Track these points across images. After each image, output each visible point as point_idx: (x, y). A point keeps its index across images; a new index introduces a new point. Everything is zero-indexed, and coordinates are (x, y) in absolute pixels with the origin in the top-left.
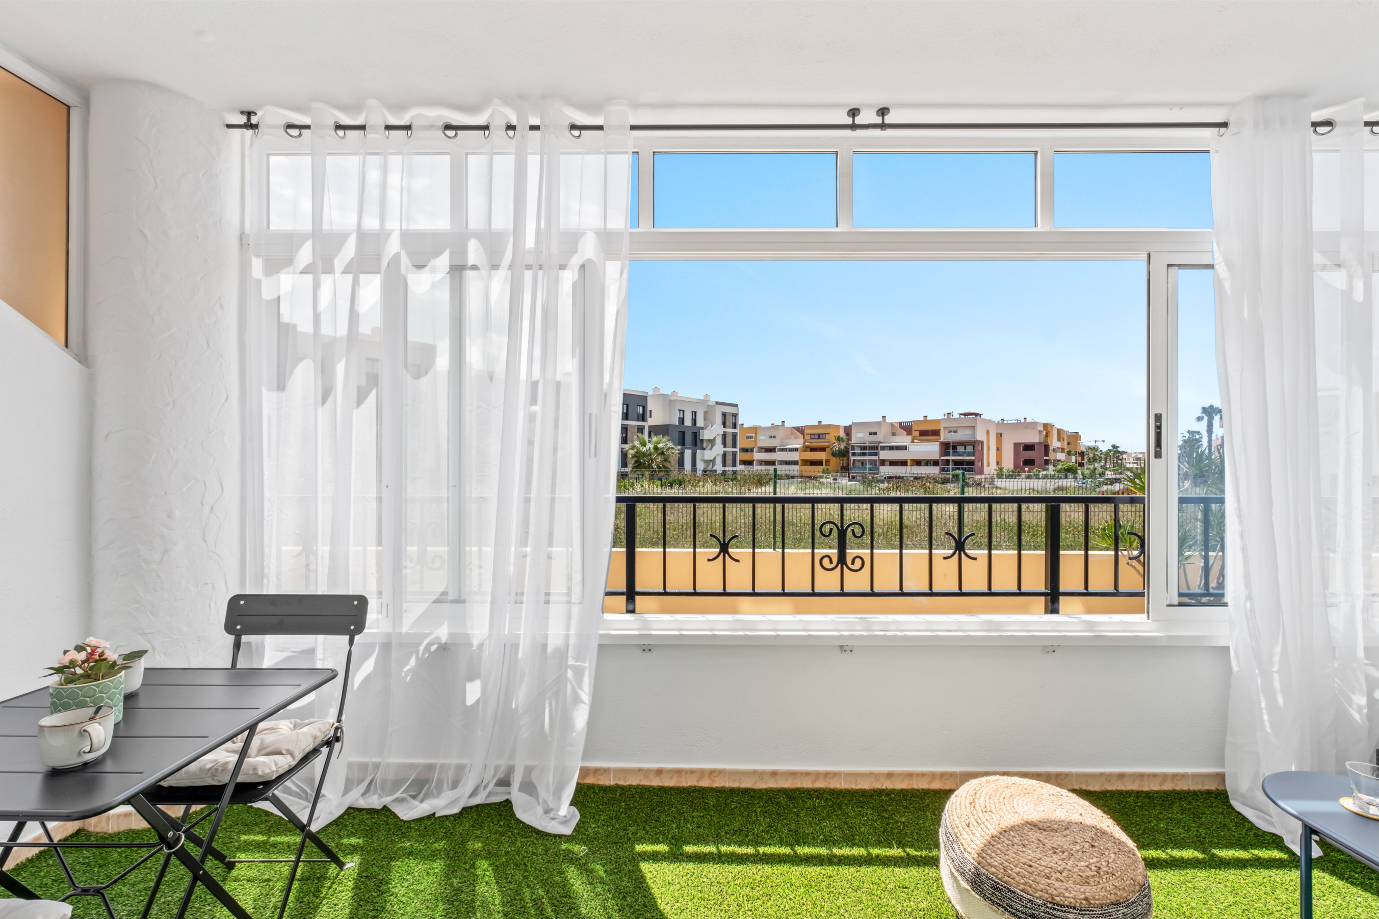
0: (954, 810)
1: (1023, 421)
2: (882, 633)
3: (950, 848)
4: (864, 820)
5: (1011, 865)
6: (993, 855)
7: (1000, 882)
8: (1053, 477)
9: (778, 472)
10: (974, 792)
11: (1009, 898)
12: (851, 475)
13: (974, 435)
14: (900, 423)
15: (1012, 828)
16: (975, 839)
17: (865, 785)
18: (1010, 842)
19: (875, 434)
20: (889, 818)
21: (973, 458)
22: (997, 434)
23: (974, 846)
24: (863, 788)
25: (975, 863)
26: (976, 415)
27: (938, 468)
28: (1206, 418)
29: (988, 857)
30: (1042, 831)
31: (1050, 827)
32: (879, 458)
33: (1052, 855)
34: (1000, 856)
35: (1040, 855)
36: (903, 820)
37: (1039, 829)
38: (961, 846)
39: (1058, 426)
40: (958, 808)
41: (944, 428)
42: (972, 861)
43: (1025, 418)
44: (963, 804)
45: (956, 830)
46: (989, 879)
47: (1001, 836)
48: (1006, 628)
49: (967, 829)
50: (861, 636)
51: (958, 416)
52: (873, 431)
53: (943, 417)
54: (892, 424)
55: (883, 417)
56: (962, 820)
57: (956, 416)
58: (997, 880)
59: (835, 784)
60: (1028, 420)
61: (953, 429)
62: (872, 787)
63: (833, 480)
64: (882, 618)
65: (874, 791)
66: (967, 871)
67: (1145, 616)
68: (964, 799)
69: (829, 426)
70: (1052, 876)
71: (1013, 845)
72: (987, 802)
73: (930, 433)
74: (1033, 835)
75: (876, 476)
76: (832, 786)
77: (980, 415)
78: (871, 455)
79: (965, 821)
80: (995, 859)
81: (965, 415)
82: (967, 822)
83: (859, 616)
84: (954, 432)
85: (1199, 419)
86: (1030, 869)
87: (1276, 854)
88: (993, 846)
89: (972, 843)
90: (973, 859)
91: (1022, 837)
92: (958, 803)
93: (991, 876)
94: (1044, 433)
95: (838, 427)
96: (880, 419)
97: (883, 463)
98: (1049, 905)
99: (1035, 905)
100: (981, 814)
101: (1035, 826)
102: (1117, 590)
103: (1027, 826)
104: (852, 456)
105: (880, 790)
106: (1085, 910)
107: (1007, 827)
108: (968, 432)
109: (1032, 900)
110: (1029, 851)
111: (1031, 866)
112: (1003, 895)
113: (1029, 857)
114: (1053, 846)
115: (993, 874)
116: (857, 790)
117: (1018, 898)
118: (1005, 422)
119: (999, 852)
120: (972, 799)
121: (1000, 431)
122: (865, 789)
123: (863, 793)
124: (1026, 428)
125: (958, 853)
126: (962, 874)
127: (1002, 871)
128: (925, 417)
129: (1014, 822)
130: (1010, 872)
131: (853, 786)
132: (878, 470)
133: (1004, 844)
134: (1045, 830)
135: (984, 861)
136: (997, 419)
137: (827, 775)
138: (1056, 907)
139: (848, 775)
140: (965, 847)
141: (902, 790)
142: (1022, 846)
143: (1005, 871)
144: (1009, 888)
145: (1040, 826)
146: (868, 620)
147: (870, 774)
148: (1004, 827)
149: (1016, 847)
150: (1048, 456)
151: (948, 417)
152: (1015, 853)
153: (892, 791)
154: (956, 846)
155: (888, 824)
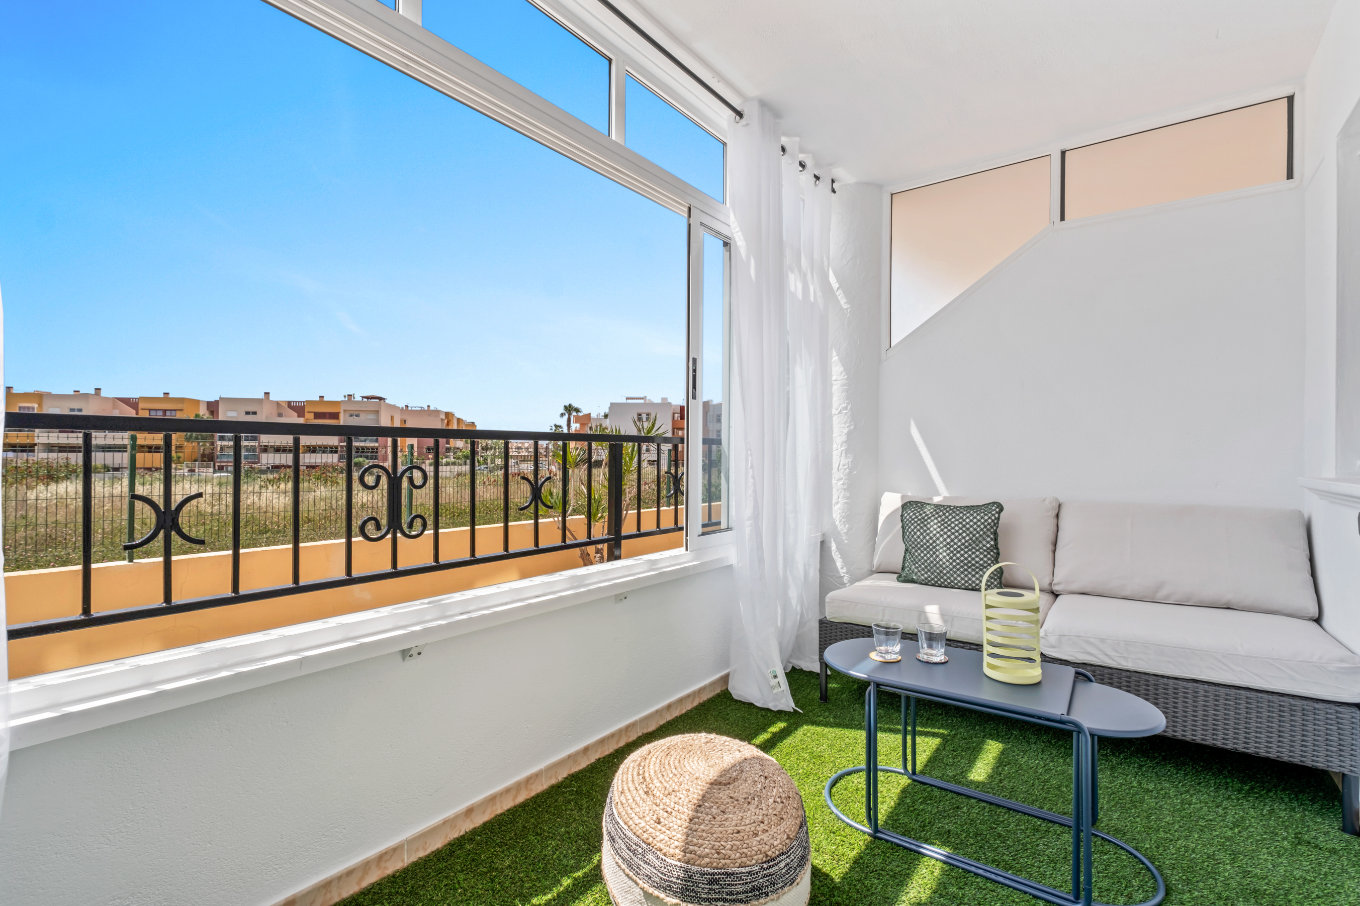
0: (630, 811)
1: (426, 408)
2: (464, 617)
3: (642, 864)
4: (460, 894)
5: (722, 843)
6: (700, 841)
7: (716, 871)
8: (454, 464)
9: (139, 442)
10: (641, 777)
11: (729, 885)
12: (217, 464)
13: (378, 420)
14: (289, 403)
15: (704, 798)
16: (674, 833)
17: (437, 844)
18: (710, 816)
19: (255, 413)
20: (489, 872)
21: (377, 445)
22: (401, 420)
23: (676, 843)
24: (434, 848)
25: (683, 865)
26: (380, 399)
27: (336, 456)
28: (567, 415)
29: (696, 848)
30: (728, 786)
31: (731, 778)
32: (259, 443)
33: (748, 807)
34: (708, 839)
35: (740, 814)
36: (507, 863)
37: (725, 785)
38: (658, 853)
39: (458, 415)
40: (634, 806)
41: (345, 411)
42: (679, 864)
43: (429, 406)
44: (638, 799)
45: (645, 836)
46: (704, 875)
47: (699, 815)
48: (587, 582)
49: (659, 827)
50: (440, 626)
51: (360, 399)
52: (251, 409)
53: (343, 399)
54: (278, 404)
55: (265, 393)
56: (648, 819)
57: (358, 398)
58: (713, 871)
59: (394, 866)
60: (432, 408)
61: (355, 413)
62: (446, 841)
63: (189, 471)
64: (457, 597)
65: (451, 845)
66: (675, 880)
67: (684, 549)
68: (635, 792)
69: (182, 400)
70: (758, 831)
71: (715, 818)
72: (663, 781)
73: (327, 416)
74: (723, 795)
75: (256, 465)
76: (390, 871)
77: (384, 399)
78: (247, 440)
79: (652, 819)
80: (704, 846)
81: (368, 398)
82: (655, 818)
83: (426, 601)
84: (356, 416)
85: (562, 415)
86: (739, 836)
87: (781, 725)
88: (696, 831)
89: (672, 841)
90: (679, 860)
91: (717, 803)
92: (631, 801)
93: (706, 869)
94: (446, 421)
95: (197, 402)
96: (262, 396)
97: (265, 449)
98: (765, 866)
99: (754, 875)
100: (666, 800)
101: (720, 783)
102: (660, 529)
103: (714, 789)
104: (220, 440)
105: (458, 839)
106: (790, 850)
107: (698, 800)
108: (371, 416)
109: (750, 871)
110: (730, 816)
111: (738, 832)
112: (721, 885)
113: (734, 823)
114: (744, 797)
115: (707, 865)
116: (428, 856)
117: (737, 878)
118: (410, 408)
119: (704, 834)
120: (644, 786)
121: (404, 417)
122: (438, 849)
123: (437, 855)
124: (429, 415)
125: (657, 863)
126: (667, 889)
127: (716, 855)
128: (322, 397)
129: (702, 790)
130: (723, 851)
131: (422, 854)
132: (259, 459)
133: (706, 822)
134: (729, 784)
135: (692, 856)
136: (401, 405)
137: (381, 858)
138: (771, 864)
139: (411, 842)
140: (664, 851)
141: (485, 824)
142: (722, 814)
143: (718, 853)
144: (726, 873)
145: (724, 782)
146: (443, 602)
147: (444, 823)
148: (696, 802)
149: (718, 818)
150: (449, 444)
151: (348, 400)
152: (720, 826)
153: (474, 832)
154: (651, 857)
155: (492, 881)
